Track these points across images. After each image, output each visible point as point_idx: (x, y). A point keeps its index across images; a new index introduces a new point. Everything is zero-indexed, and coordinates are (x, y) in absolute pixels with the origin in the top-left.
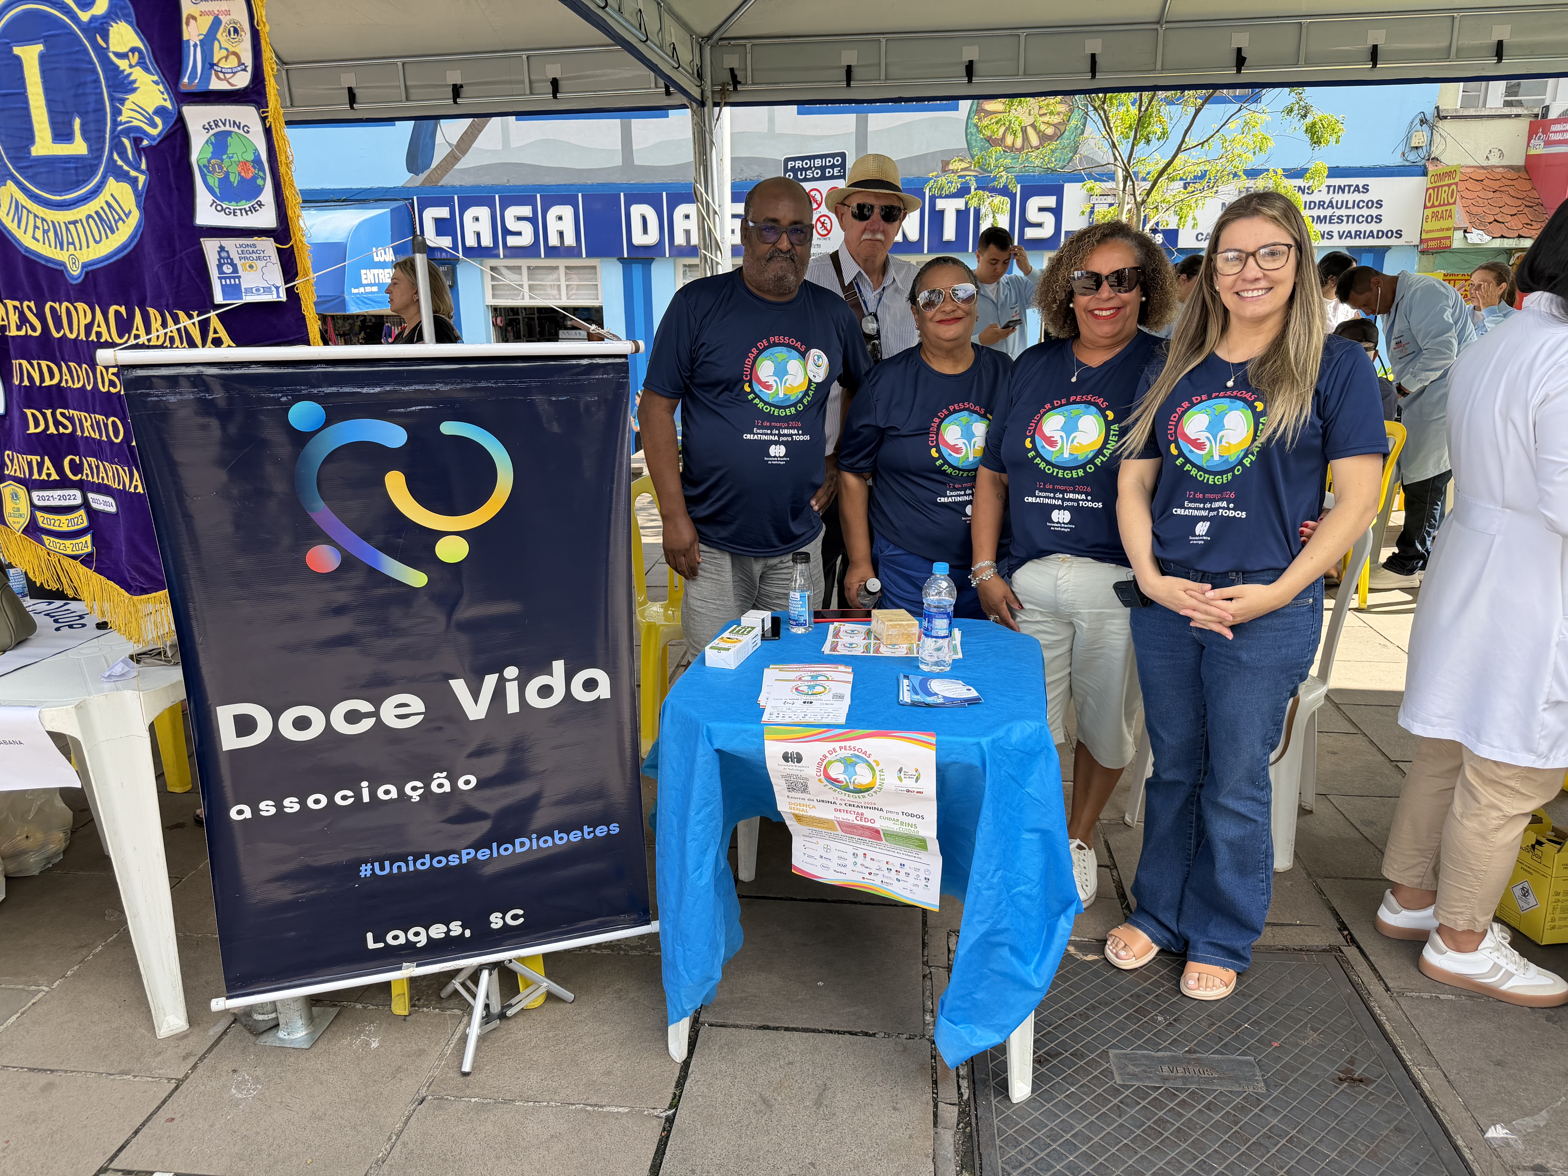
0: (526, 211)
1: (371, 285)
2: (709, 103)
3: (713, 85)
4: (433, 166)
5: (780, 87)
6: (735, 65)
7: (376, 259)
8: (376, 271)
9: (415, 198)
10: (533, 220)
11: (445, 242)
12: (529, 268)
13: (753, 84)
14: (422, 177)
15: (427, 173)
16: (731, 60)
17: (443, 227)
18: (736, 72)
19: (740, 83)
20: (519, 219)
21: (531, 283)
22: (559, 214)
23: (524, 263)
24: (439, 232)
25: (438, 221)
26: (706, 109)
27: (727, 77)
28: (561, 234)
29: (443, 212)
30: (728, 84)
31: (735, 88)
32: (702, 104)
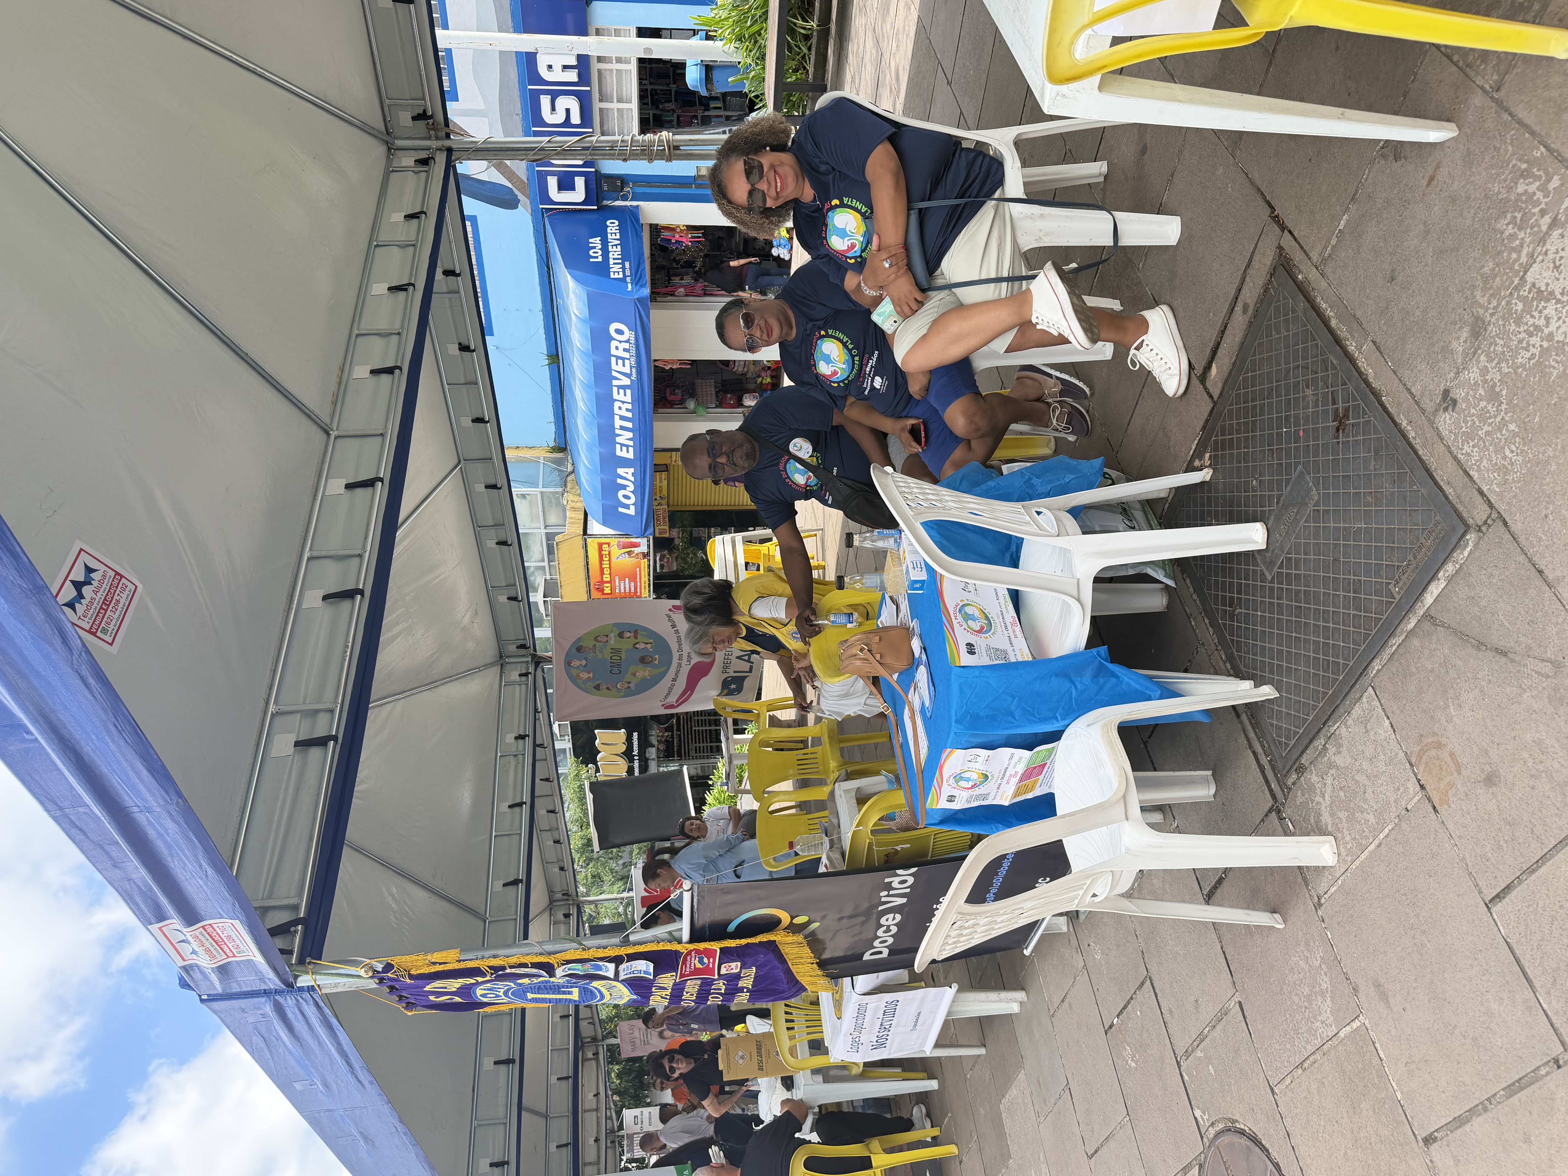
0: (545, 101)
1: (624, 268)
2: (447, 143)
3: (429, 138)
4: (510, 185)
5: (423, 73)
6: (409, 115)
7: (600, 259)
8: (611, 261)
9: (541, 206)
10: (554, 95)
11: (580, 182)
12: (601, 101)
13: (424, 99)
14: (520, 196)
15: (516, 192)
16: (405, 118)
17: (566, 184)
18: (415, 114)
19: (424, 111)
20: (553, 108)
21: (615, 100)
22: (546, 67)
23: (597, 105)
24: (572, 188)
25: (561, 187)
26: (454, 146)
27: (421, 123)
28: (565, 67)
29: (552, 183)
30: (428, 124)
31: (431, 117)
32: (450, 150)
